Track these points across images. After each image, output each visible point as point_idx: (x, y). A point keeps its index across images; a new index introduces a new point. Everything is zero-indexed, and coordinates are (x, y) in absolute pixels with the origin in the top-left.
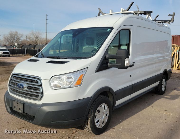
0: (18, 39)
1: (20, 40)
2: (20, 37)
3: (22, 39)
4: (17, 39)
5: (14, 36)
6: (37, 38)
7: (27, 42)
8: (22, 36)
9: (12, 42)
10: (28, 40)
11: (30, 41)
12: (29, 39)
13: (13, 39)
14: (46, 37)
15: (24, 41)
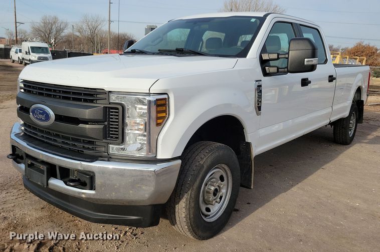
0: (59, 31)
1: (63, 34)
2: (61, 27)
3: (66, 32)
4: (57, 32)
5: (52, 25)
6: (93, 30)
7: (76, 39)
8: (66, 25)
9: (47, 36)
10: (78, 34)
11: (80, 36)
12: (80, 32)
13: (50, 31)
14: (108, 30)
15: (69, 36)
